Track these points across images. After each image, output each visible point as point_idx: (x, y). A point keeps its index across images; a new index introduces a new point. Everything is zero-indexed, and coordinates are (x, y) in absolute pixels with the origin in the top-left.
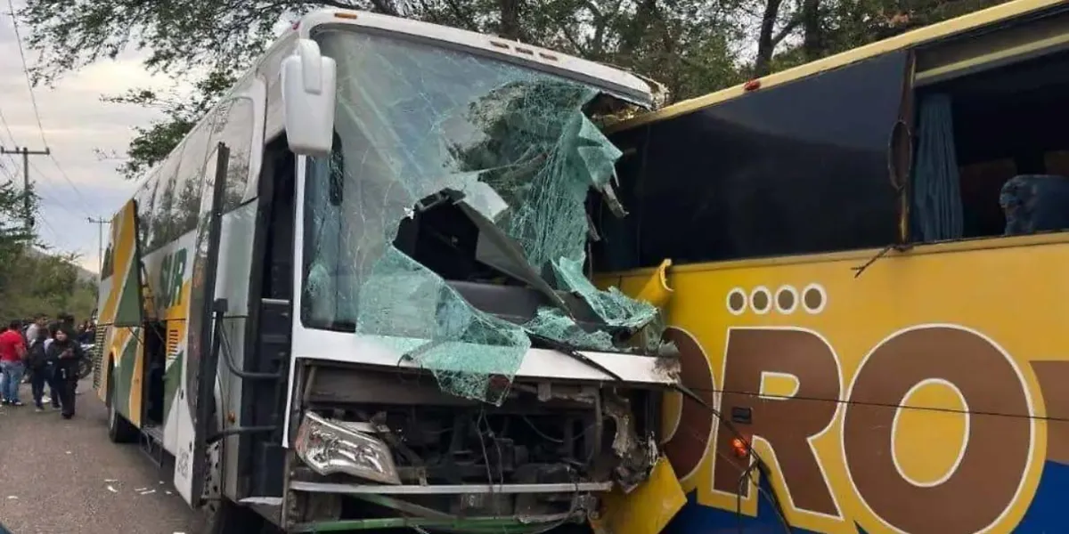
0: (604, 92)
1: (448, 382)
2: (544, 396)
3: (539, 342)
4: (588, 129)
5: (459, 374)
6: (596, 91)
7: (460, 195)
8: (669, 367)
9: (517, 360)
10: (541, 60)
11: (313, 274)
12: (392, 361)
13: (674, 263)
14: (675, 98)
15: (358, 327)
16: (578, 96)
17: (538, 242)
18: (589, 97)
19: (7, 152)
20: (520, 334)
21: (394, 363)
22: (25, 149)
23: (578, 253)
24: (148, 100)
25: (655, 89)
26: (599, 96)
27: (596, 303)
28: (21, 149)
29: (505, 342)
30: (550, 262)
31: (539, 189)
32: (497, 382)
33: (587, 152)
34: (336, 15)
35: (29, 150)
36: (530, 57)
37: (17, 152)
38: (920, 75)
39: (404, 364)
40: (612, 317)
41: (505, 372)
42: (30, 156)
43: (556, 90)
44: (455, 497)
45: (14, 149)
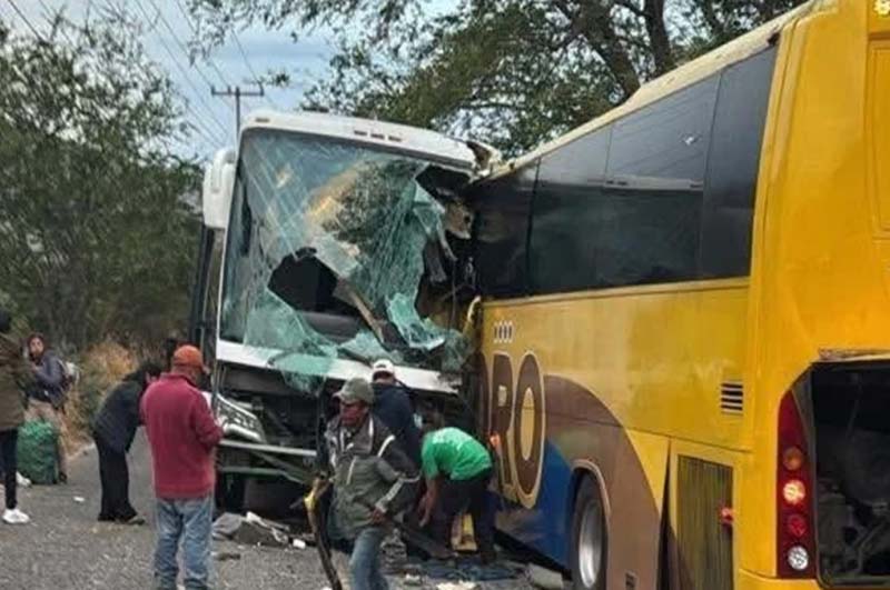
0: (434, 164)
1: (289, 379)
4: (422, 195)
5: (296, 374)
6: (427, 164)
7: (314, 251)
8: (450, 380)
12: (262, 363)
13: (483, 300)
15: (245, 340)
16: (414, 169)
17: (372, 285)
18: (422, 169)
19: (219, 94)
20: (331, 349)
21: (263, 365)
22: (238, 90)
23: (412, 290)
24: (283, 83)
26: (430, 168)
27: (405, 330)
28: (233, 89)
29: (322, 354)
30: (383, 298)
31: (378, 244)
33: (421, 212)
35: (242, 90)
37: (229, 92)
39: (269, 366)
40: (417, 341)
41: (321, 374)
42: (242, 98)
43: (397, 165)
44: (301, 457)
45: (225, 90)
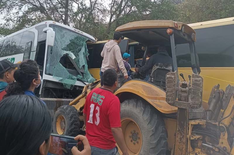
1: (65, 86)
2: (77, 89)
3: (78, 80)
5: (67, 84)
6: (88, 39)
7: (68, 54)
9: (75, 83)
10: (81, 33)
11: (47, 66)
12: (57, 81)
14: (98, 41)
15: (53, 75)
16: (85, 40)
21: (58, 81)
25: (96, 39)
32: (72, 86)
34: (53, 23)
36: (79, 33)
38: (129, 43)
41: (73, 84)
43: (83, 38)
